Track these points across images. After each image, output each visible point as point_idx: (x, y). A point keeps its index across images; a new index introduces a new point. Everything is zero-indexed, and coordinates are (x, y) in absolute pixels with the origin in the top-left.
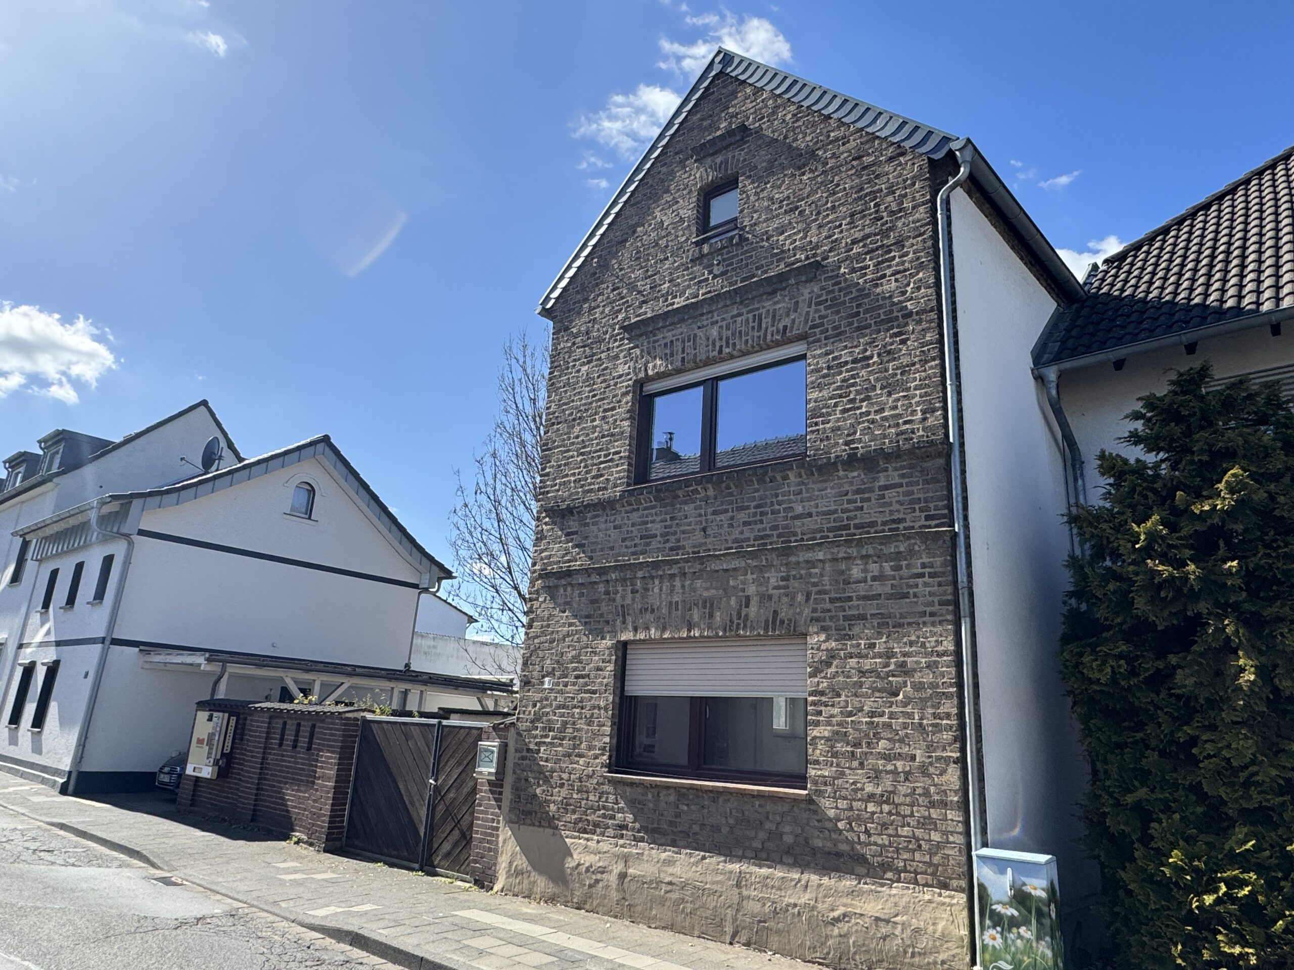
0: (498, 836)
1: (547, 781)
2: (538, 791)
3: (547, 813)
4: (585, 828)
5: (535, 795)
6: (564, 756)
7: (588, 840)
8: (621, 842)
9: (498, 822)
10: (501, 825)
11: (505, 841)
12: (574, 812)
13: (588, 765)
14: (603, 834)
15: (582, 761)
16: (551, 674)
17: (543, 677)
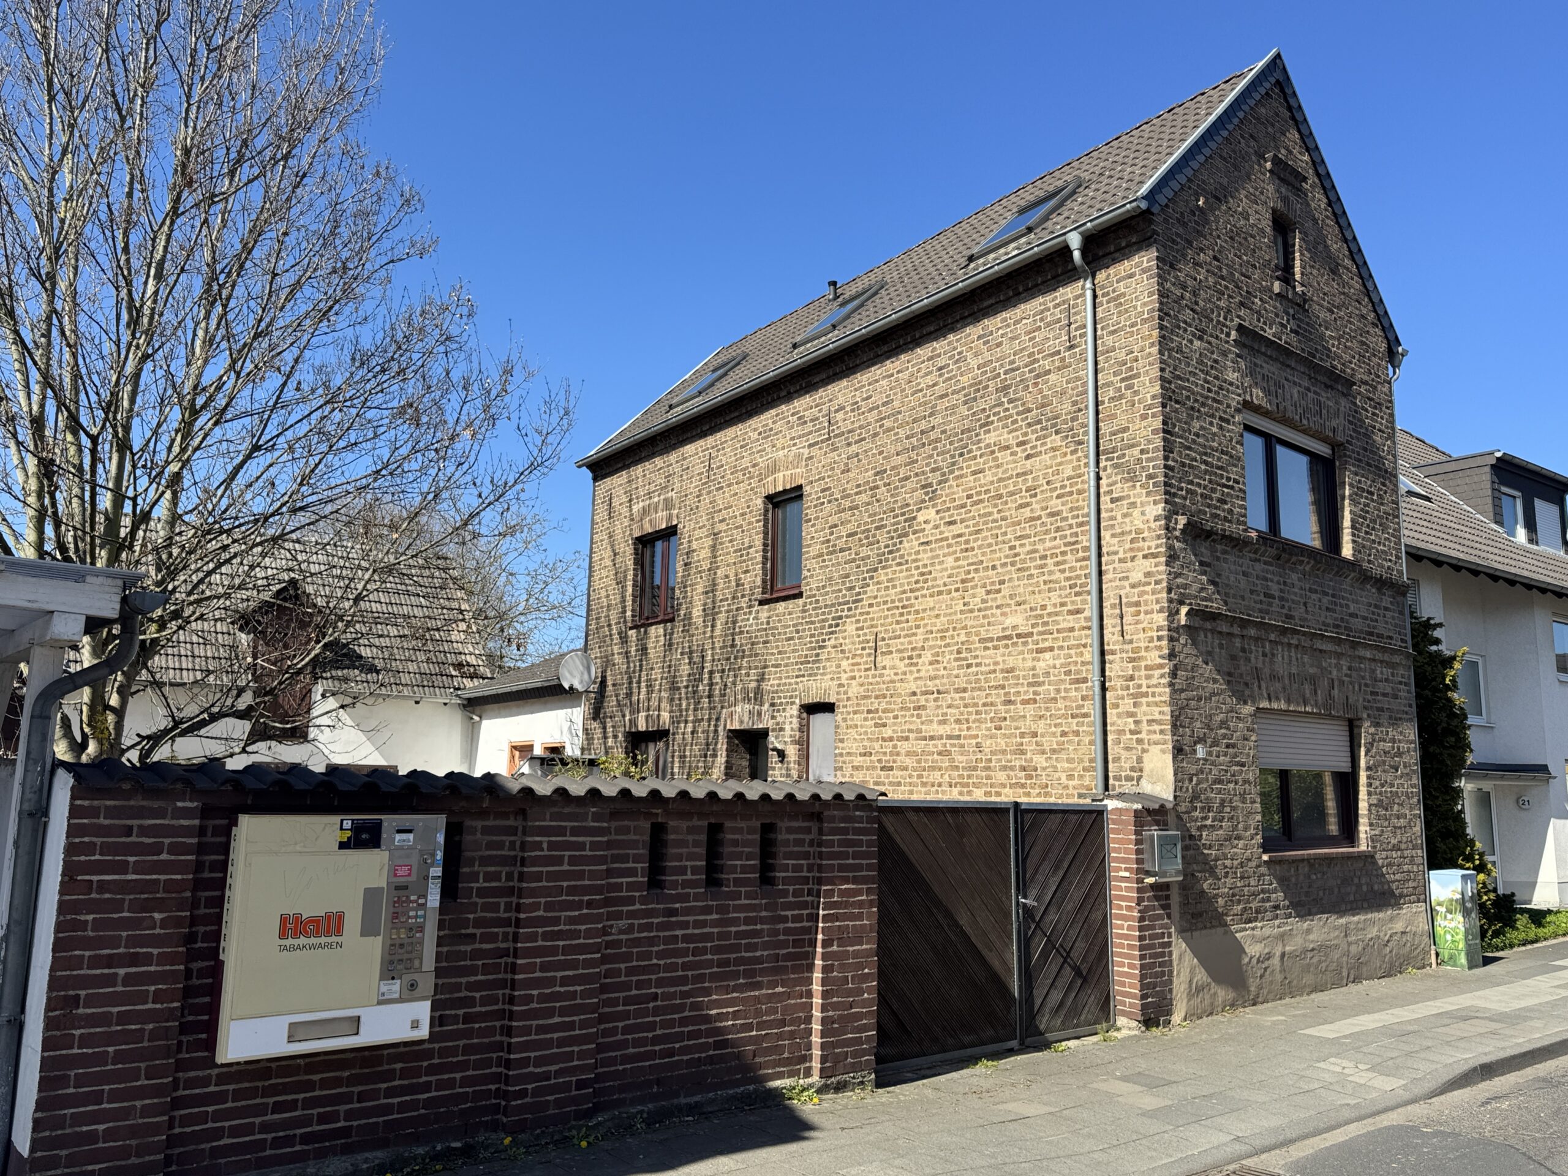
0: (1170, 954)
1: (1212, 871)
2: (1205, 886)
3: (1216, 909)
4: (1250, 917)
5: (1203, 892)
6: (1226, 840)
7: (1253, 929)
8: (1277, 922)
9: (1170, 936)
10: (1173, 939)
11: (1180, 958)
12: (1239, 902)
13: (1245, 848)
14: (1263, 919)
15: (1241, 843)
16: (1201, 740)
17: (1195, 743)
